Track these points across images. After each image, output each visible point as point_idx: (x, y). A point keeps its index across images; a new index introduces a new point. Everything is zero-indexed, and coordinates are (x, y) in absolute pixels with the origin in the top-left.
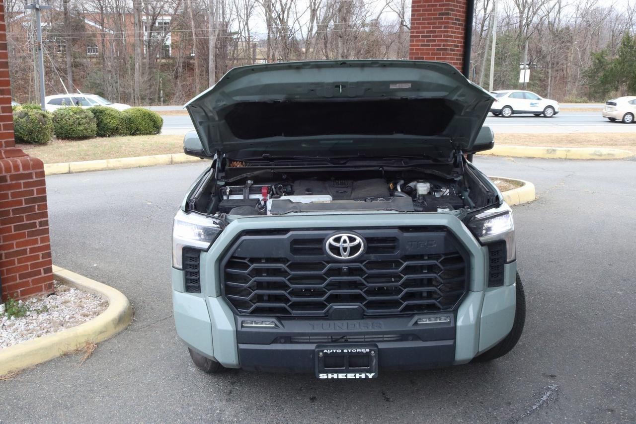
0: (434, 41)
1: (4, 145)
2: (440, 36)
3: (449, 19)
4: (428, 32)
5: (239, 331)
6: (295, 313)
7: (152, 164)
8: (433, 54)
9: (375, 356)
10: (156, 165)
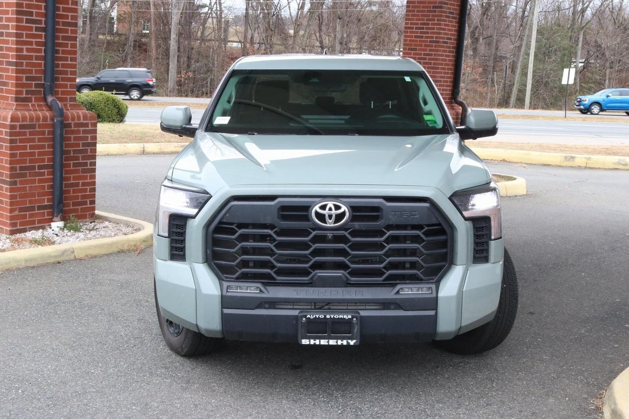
0: (428, 33)
1: (69, 100)
2: (434, 29)
3: (442, 12)
4: (422, 24)
5: (225, 296)
6: (280, 278)
7: (121, 153)
8: (425, 46)
9: (357, 323)
10: (126, 154)
